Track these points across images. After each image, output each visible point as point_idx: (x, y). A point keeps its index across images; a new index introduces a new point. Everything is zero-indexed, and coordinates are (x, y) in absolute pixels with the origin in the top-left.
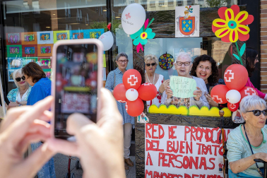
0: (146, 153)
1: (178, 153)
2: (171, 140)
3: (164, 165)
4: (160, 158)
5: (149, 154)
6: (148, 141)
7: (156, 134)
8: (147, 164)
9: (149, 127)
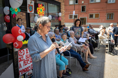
0: (19, 63)
1: (29, 58)
2: (27, 54)
3: (25, 65)
4: (24, 63)
5: (20, 64)
6: (19, 58)
7: (22, 54)
8: (20, 68)
9: (19, 52)
